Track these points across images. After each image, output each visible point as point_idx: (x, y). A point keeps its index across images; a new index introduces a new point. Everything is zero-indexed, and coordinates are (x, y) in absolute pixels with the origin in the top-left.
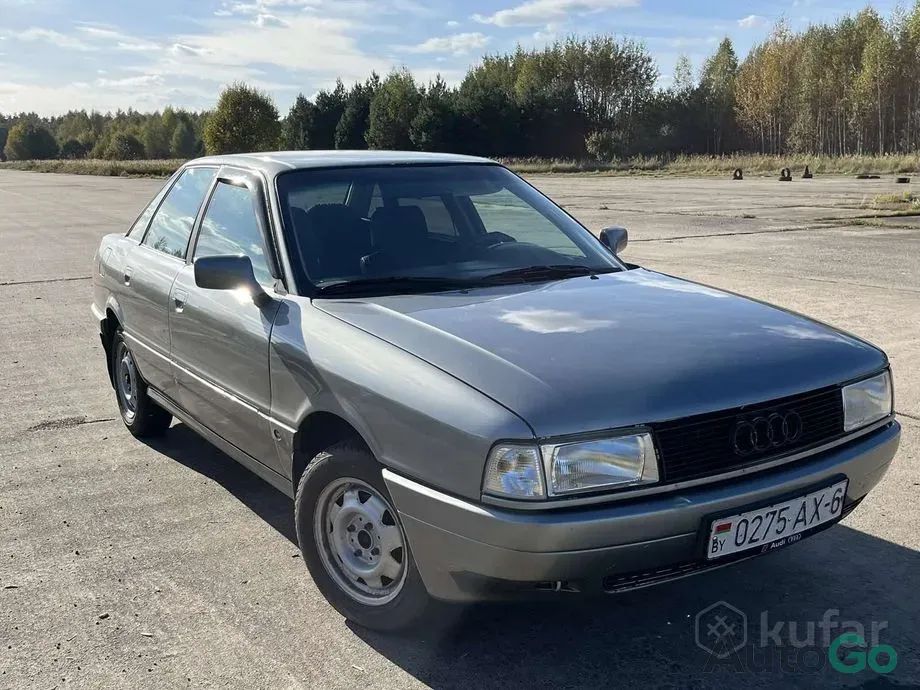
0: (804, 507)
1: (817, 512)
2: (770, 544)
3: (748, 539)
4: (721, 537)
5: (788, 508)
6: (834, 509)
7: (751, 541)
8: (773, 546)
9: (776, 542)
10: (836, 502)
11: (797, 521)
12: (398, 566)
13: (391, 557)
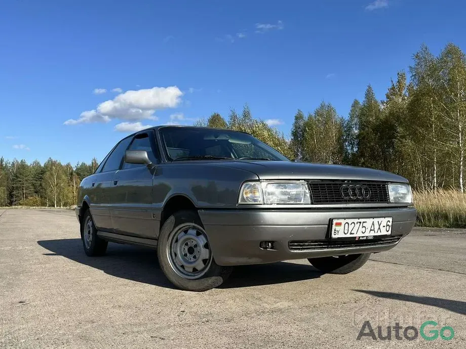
0: (373, 224)
1: (379, 228)
2: (360, 237)
3: (349, 232)
4: (338, 228)
5: (366, 222)
6: (388, 230)
7: (351, 234)
8: (361, 238)
9: (362, 237)
10: (388, 227)
11: (371, 230)
12: (203, 266)
13: (202, 262)
